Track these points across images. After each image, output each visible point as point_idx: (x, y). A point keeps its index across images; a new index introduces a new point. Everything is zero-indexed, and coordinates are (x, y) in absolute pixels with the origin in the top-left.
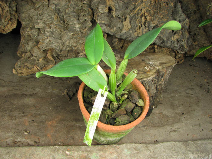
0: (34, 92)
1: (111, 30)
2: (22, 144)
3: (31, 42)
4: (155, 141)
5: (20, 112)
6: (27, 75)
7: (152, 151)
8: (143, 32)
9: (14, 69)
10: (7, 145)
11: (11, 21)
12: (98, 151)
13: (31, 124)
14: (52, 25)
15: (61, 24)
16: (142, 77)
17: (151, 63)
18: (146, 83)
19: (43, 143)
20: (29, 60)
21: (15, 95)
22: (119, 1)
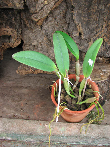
0: (29, 86)
1: (81, 48)
2: (19, 117)
4: (105, 123)
5: (19, 98)
6: (25, 74)
7: (102, 129)
8: (102, 50)
9: (17, 70)
10: (9, 117)
11: (17, 40)
12: (65, 126)
13: (25, 106)
14: (43, 44)
15: (48, 42)
16: (97, 80)
17: (105, 70)
18: (100, 84)
19: (31, 118)
21: (17, 87)
22: (86, 29)
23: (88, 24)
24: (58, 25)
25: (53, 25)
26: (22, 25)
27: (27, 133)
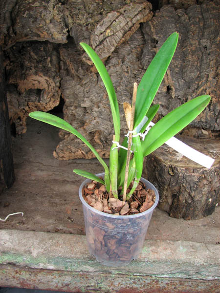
0: (77, 179)
2: (65, 231)
3: (76, 123)
4: (216, 243)
5: (61, 200)
6: (69, 160)
7: (212, 251)
8: (207, 117)
9: (54, 152)
11: (53, 98)
12: (149, 245)
13: (74, 213)
14: (101, 105)
17: (214, 152)
18: (207, 174)
20: (72, 143)
21: (56, 181)
22: (179, 80)
23: (182, 71)
24: (127, 72)
25: (118, 73)
26: (62, 71)
27: (84, 256)
